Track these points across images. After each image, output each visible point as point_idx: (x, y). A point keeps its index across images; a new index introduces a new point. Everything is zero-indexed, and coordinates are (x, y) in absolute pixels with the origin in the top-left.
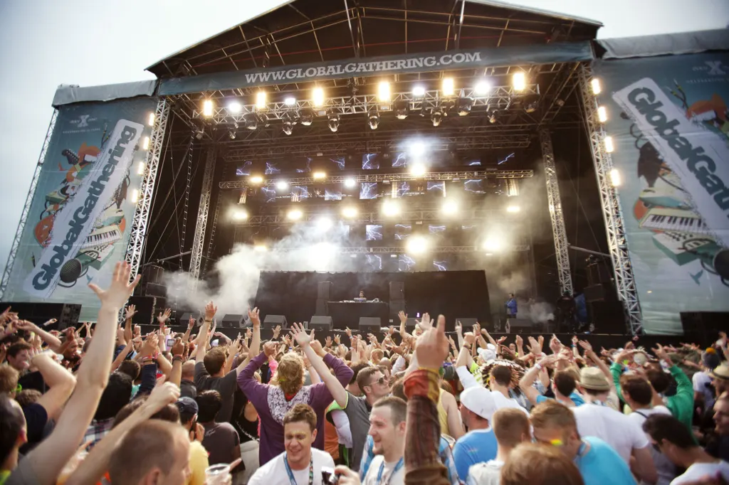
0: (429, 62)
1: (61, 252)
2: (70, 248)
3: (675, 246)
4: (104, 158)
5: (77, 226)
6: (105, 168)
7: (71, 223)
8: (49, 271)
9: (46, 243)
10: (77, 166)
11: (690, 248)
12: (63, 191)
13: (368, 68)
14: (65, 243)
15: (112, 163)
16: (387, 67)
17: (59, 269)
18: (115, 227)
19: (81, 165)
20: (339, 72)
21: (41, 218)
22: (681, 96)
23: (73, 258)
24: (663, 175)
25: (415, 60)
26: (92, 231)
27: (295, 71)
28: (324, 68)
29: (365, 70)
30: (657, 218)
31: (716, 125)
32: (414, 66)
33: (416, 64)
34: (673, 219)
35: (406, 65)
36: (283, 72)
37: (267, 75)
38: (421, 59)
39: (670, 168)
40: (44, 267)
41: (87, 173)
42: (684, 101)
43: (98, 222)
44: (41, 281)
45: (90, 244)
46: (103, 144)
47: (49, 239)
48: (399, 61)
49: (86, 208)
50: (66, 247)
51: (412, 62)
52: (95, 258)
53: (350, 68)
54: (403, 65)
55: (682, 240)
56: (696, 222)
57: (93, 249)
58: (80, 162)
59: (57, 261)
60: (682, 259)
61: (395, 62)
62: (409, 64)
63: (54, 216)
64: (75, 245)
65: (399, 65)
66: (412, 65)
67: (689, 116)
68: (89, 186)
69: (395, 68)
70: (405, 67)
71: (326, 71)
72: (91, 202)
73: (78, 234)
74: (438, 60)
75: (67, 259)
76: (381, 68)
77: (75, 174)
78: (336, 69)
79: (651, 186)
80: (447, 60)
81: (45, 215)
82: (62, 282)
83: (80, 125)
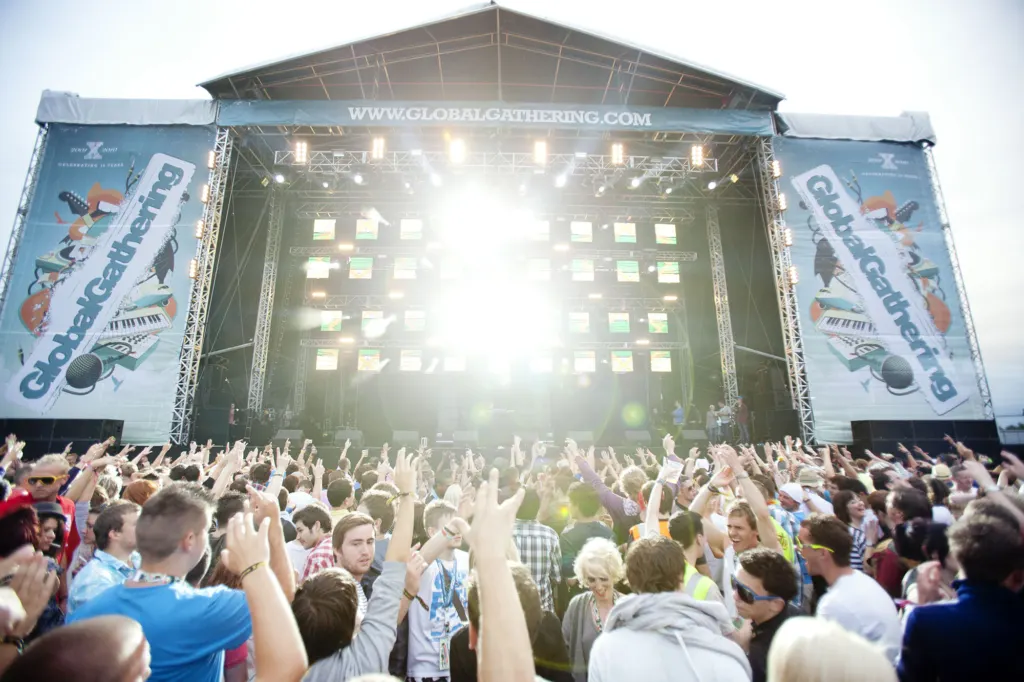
0: (591, 117)
1: (65, 344)
2: (81, 338)
3: (847, 352)
4: (130, 209)
5: (90, 307)
6: (134, 223)
7: (80, 301)
8: (47, 371)
9: (41, 331)
10: (87, 217)
11: (861, 354)
12: (65, 253)
13: (515, 116)
14: (72, 330)
15: (145, 216)
16: (539, 118)
17: (64, 369)
18: (157, 310)
19: (93, 215)
20: (477, 118)
21: (29, 292)
22: (857, 189)
23: (87, 352)
24: (838, 274)
25: (573, 113)
26: (118, 314)
27: (418, 110)
28: (458, 111)
29: (511, 119)
30: (832, 321)
31: (886, 223)
32: (573, 121)
33: (576, 119)
34: (846, 323)
35: (563, 117)
36: (402, 110)
37: (380, 111)
38: (582, 112)
39: (844, 267)
40: (39, 365)
41: (105, 230)
42: (859, 194)
43: (128, 302)
44: (33, 385)
45: (115, 333)
46: (128, 187)
47: (45, 325)
48: (554, 112)
49: (105, 281)
50: (74, 337)
51: (570, 115)
52: (125, 352)
53: (492, 114)
54: (559, 117)
55: (855, 345)
56: (867, 327)
57: (121, 340)
58: (91, 211)
59: (60, 356)
60: (853, 366)
61: (549, 112)
62: (567, 117)
63: (51, 289)
64: (89, 333)
65: (554, 116)
66: (570, 119)
67: (863, 211)
68: (109, 248)
69: (549, 120)
70: (561, 121)
71: (461, 114)
72: (114, 272)
73: (93, 318)
74: (601, 117)
75: (76, 354)
76: (532, 118)
77: (83, 230)
78: (473, 113)
79: (826, 286)
80: (612, 118)
81: (36, 288)
82: (70, 388)
83: (89, 156)
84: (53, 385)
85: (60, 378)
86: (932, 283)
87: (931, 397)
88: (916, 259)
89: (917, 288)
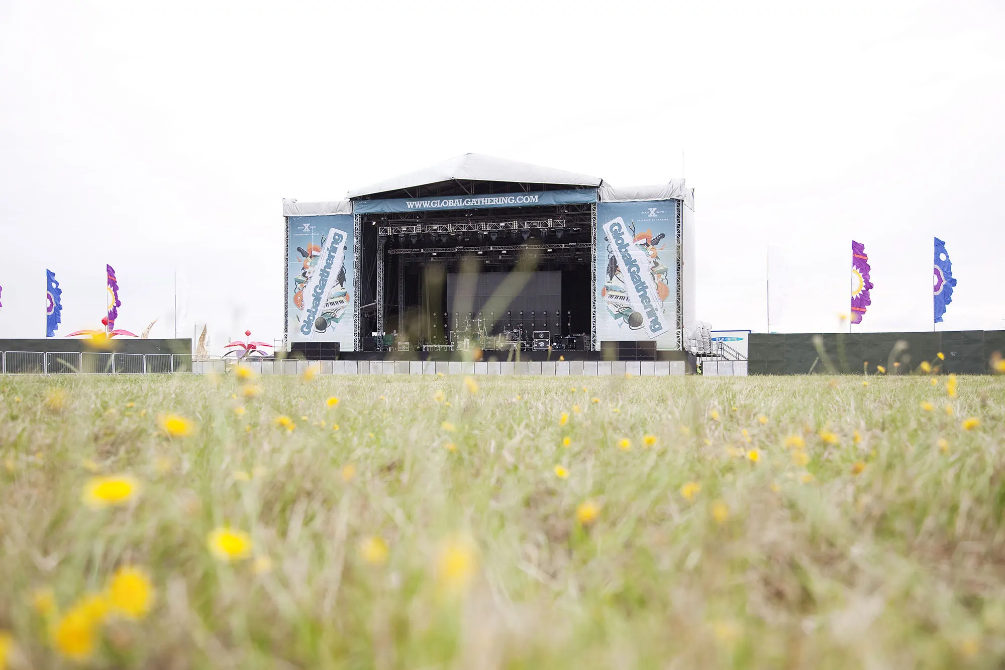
0: (511, 199)
1: (312, 313)
2: (317, 310)
3: (615, 310)
4: (324, 254)
5: (317, 298)
6: (327, 260)
7: (313, 295)
8: (308, 324)
9: (302, 307)
10: (309, 258)
11: (621, 311)
12: (304, 275)
13: (477, 202)
14: (313, 307)
15: (331, 257)
16: (488, 202)
17: (314, 322)
18: (342, 298)
19: (311, 257)
20: (461, 204)
21: (295, 292)
22: (633, 229)
23: (320, 316)
24: (617, 274)
25: (503, 198)
26: (327, 300)
27: (436, 202)
28: (453, 201)
29: (475, 204)
30: (611, 296)
31: (645, 247)
32: (503, 203)
33: (504, 201)
34: (617, 297)
35: (498, 201)
36: (429, 202)
37: (420, 203)
38: (507, 197)
40: (305, 321)
41: (316, 263)
42: (634, 232)
43: (330, 295)
44: (305, 329)
45: (328, 308)
47: (303, 305)
48: (494, 199)
49: (320, 286)
50: (314, 310)
51: (501, 199)
52: (333, 316)
53: (467, 202)
54: (496, 201)
55: (619, 307)
56: (626, 298)
57: (331, 311)
58: (310, 255)
59: (311, 317)
60: (616, 317)
61: (492, 199)
63: (303, 290)
64: (319, 308)
65: (494, 201)
66: (501, 202)
68: (319, 272)
69: (492, 203)
70: (497, 203)
71: (454, 203)
72: (323, 282)
73: (319, 302)
74: (516, 199)
75: (316, 317)
76: (485, 203)
77: (308, 264)
79: (611, 280)
80: (520, 200)
81: (297, 290)
82: (317, 330)
83: (305, 230)
84: (312, 330)
85: (313, 327)
86: (663, 276)
87: (649, 331)
88: (656, 264)
89: (654, 279)
